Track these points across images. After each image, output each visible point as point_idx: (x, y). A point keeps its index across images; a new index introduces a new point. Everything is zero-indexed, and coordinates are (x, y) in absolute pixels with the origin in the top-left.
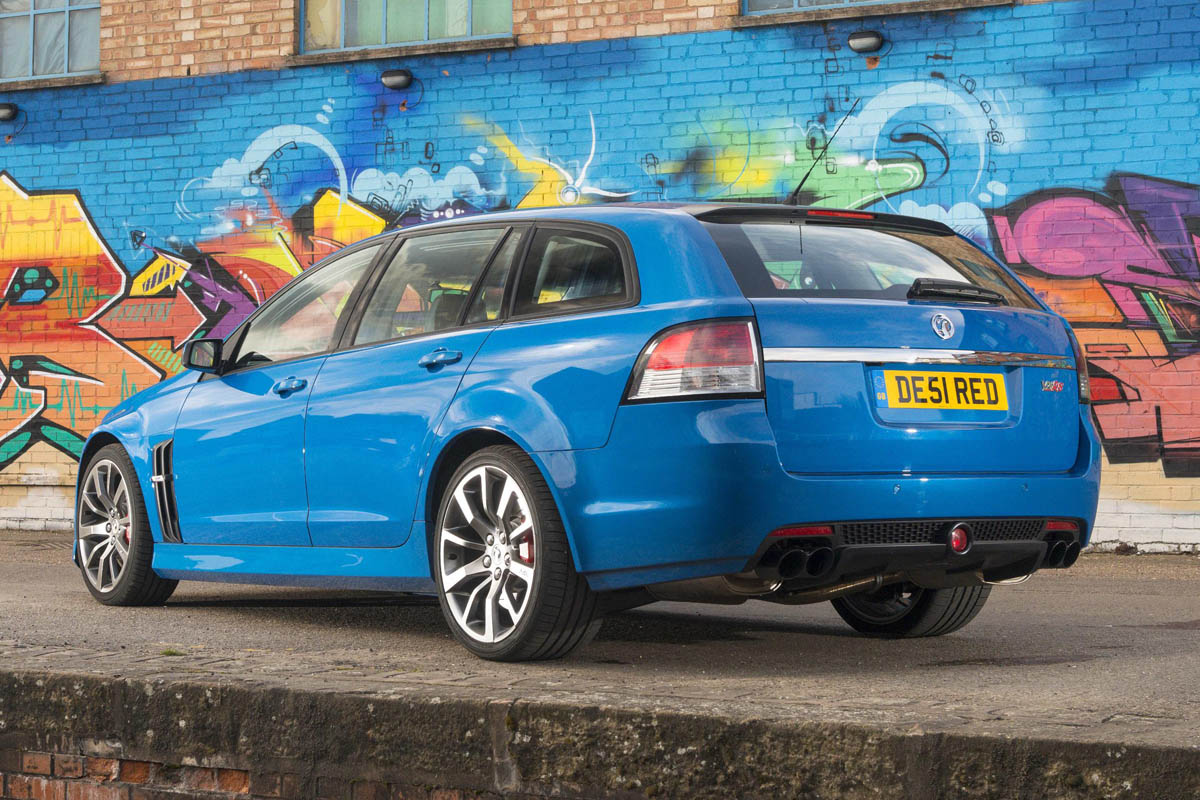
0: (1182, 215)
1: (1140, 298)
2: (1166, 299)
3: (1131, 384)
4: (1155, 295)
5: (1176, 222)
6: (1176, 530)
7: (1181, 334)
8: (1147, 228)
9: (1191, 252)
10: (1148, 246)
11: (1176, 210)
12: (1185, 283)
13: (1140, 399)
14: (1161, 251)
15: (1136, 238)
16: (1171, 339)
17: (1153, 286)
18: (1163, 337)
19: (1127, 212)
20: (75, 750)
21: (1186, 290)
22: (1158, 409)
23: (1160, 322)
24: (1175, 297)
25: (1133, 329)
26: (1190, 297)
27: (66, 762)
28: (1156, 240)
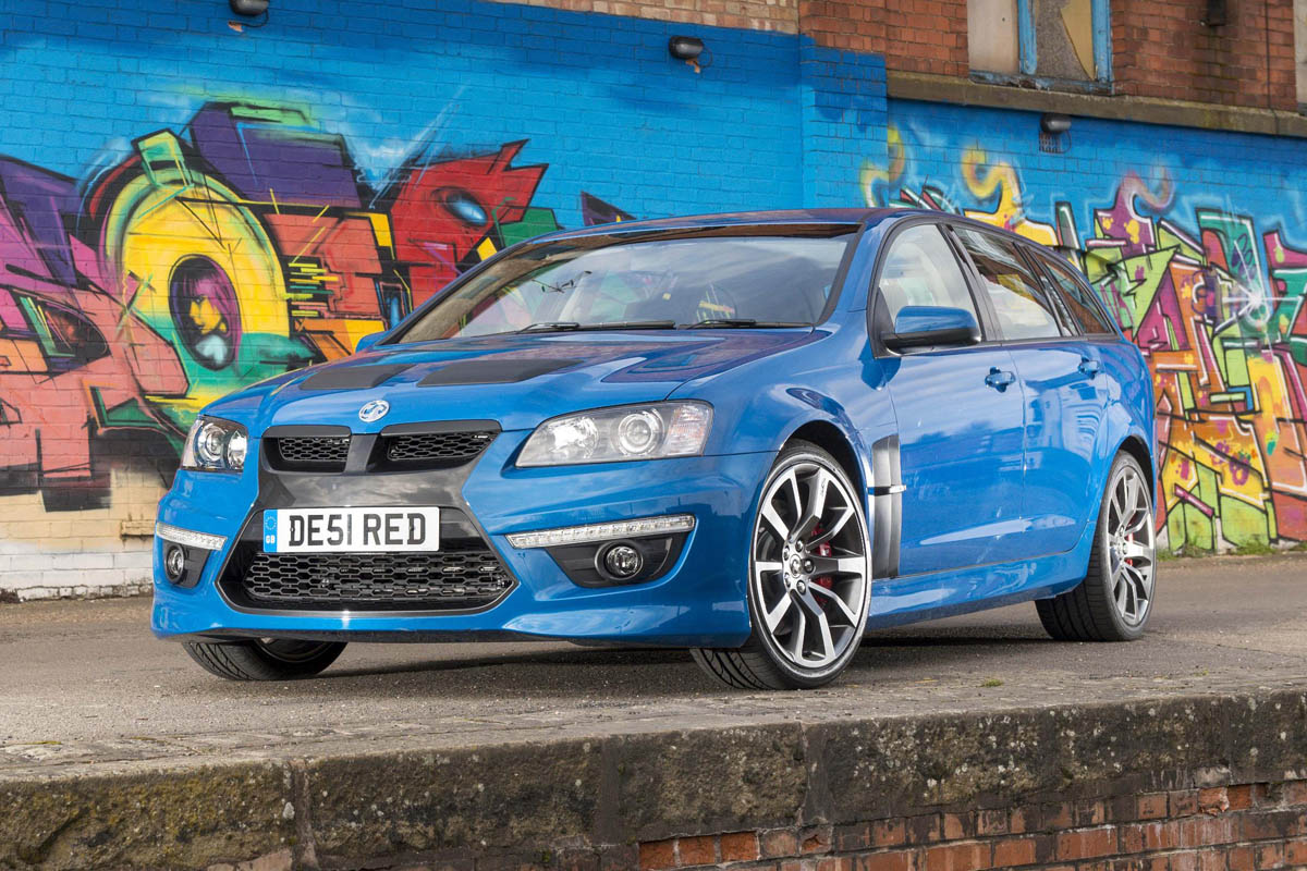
0: (59, 210)
1: (19, 305)
2: (44, 305)
3: (12, 404)
4: (34, 300)
5: (54, 217)
6: (56, 572)
7: (60, 346)
8: (25, 221)
9: (68, 255)
10: (26, 243)
11: (54, 204)
12: (63, 289)
13: (21, 422)
14: (39, 250)
15: (14, 231)
16: (50, 353)
17: (32, 290)
18: (42, 349)
19: (5, 202)
20: (1189, 784)
21: (64, 297)
22: (38, 433)
23: (39, 332)
24: (54, 304)
25: (12, 339)
26: (67, 305)
27: (1181, 799)
28: (33, 237)
